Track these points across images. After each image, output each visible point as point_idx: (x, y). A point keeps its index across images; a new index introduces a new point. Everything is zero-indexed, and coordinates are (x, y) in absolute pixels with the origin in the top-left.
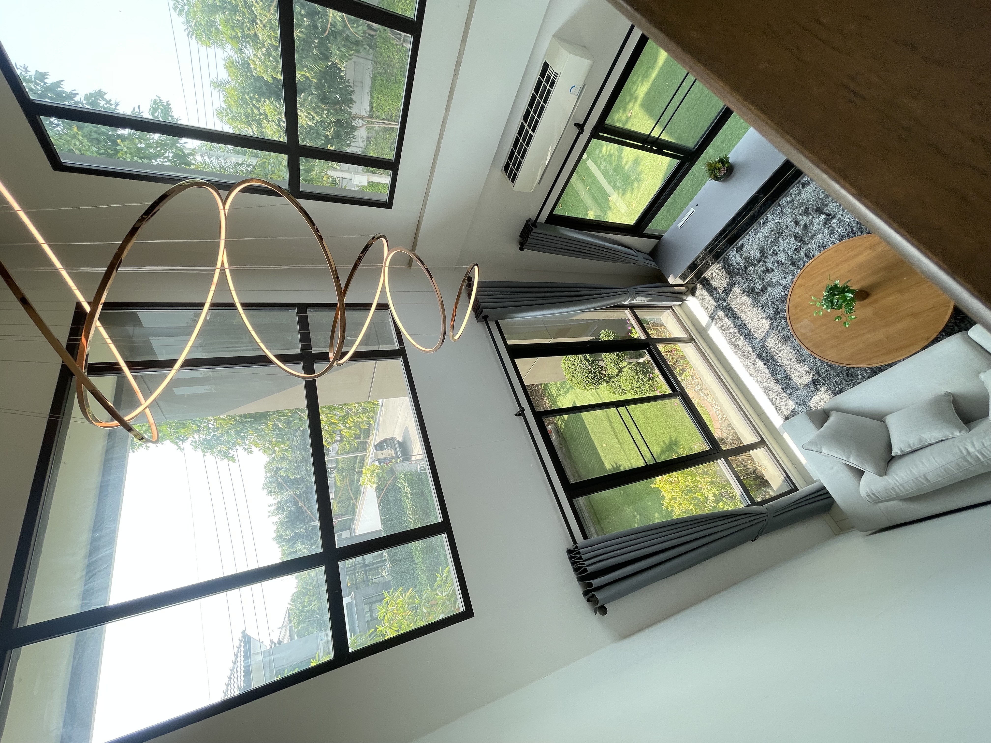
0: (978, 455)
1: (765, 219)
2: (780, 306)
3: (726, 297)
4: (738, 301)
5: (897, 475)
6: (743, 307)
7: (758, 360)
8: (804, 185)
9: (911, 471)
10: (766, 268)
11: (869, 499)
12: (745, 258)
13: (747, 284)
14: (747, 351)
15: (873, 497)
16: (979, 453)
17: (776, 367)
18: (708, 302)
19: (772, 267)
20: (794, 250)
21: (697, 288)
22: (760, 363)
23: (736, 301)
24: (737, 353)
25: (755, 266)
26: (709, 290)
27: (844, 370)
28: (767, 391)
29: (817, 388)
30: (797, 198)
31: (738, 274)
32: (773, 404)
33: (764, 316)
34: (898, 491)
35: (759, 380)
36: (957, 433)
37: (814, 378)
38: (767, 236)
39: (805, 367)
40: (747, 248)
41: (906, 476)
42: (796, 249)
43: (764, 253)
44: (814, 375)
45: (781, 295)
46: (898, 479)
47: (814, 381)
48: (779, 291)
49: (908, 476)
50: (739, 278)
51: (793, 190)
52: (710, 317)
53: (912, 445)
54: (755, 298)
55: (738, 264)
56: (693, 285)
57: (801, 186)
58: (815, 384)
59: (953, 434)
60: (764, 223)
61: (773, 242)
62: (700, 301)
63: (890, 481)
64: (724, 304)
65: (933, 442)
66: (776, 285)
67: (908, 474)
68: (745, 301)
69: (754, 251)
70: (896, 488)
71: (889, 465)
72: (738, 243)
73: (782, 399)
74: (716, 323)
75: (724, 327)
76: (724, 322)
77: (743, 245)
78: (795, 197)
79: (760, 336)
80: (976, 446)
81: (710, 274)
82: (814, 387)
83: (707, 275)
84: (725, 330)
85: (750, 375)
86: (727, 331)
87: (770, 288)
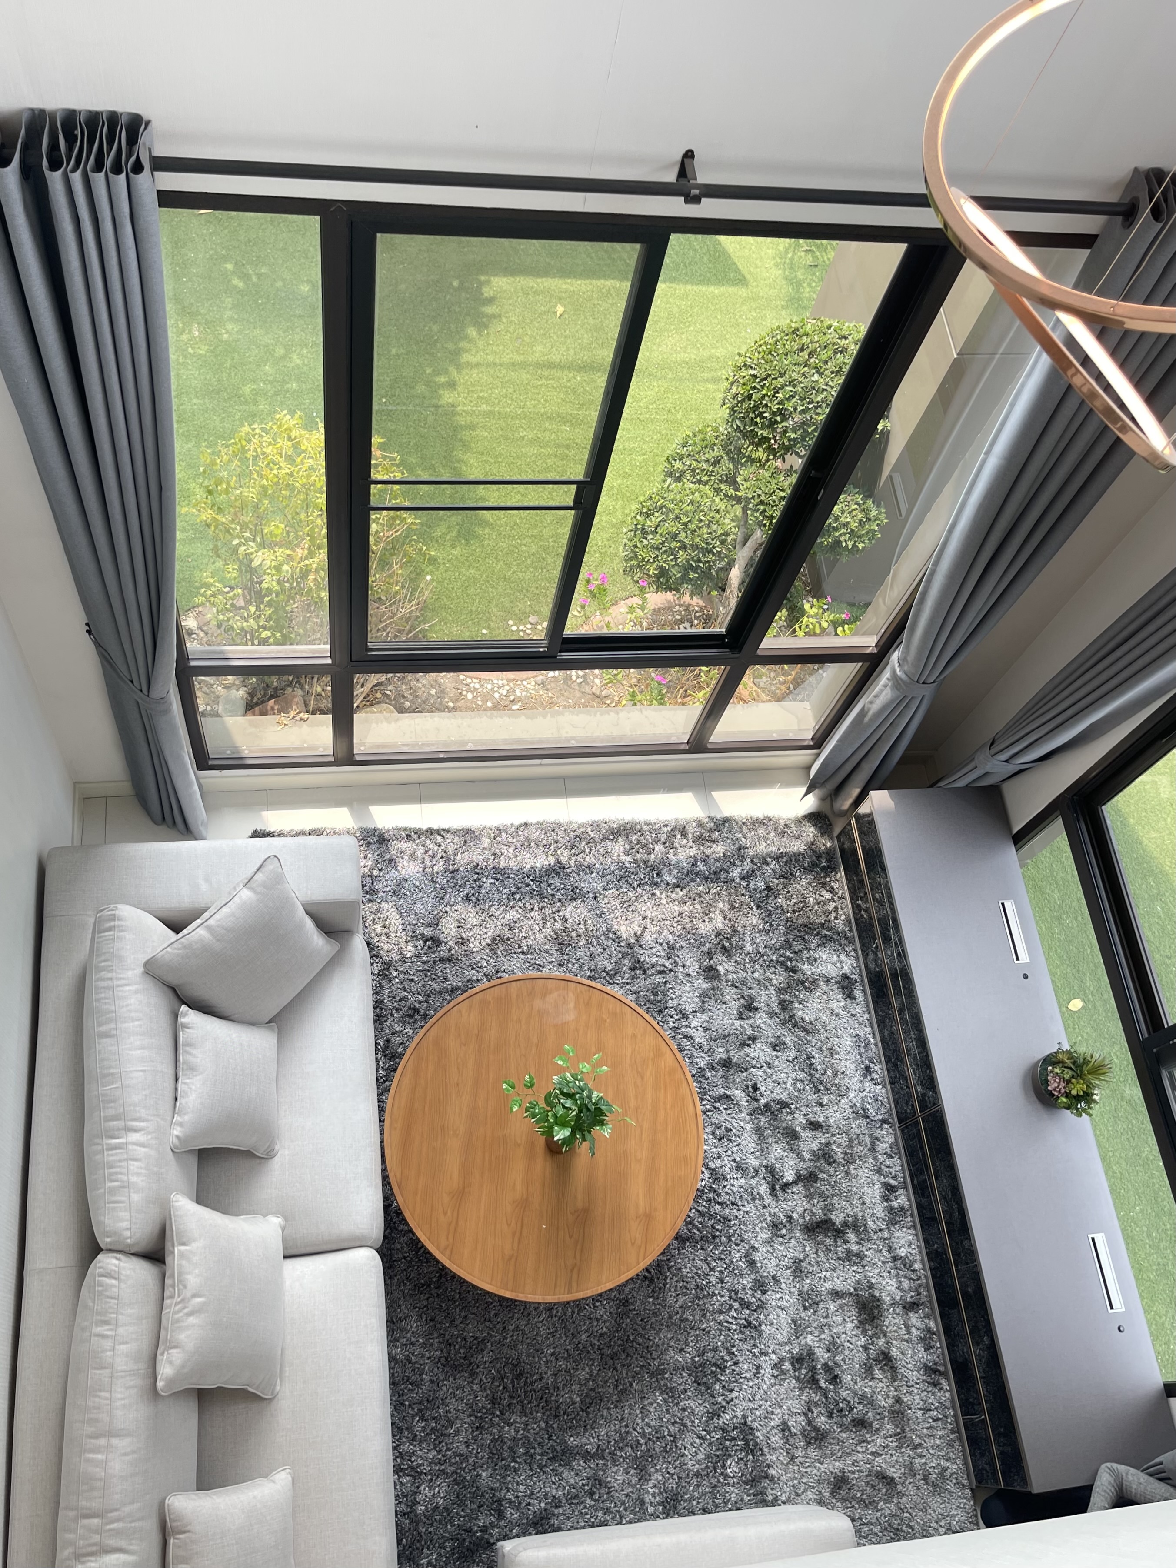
0: (117, 1141)
1: (875, 1076)
2: (649, 981)
3: (752, 886)
4: (721, 905)
5: (137, 992)
6: (698, 906)
7: (552, 860)
8: (889, 1189)
9: (133, 1020)
10: (757, 1009)
11: (105, 913)
12: (814, 982)
13: (749, 948)
14: (588, 850)
15: (108, 925)
16: (120, 1143)
17: (513, 889)
18: (766, 839)
19: (752, 1021)
20: (756, 1084)
21: (822, 834)
22: (541, 861)
23: (724, 901)
24: (596, 825)
25: (779, 990)
26: (797, 861)
27: (427, 1009)
28: (468, 835)
29: (418, 940)
30: (871, 1160)
31: (787, 945)
32: (430, 832)
33: (648, 938)
34: (104, 974)
35: (504, 834)
36: (177, 1131)
37: (443, 947)
38: (832, 1055)
39: (477, 943)
40: (837, 1001)
41: (127, 1005)
42: (755, 1088)
43: (795, 1025)
44: (450, 950)
45: (672, 999)
46: (127, 988)
47: (436, 941)
48: (685, 999)
49: (125, 1009)
50: (776, 939)
51: (896, 1165)
52: (726, 820)
53: (187, 1048)
54: (702, 944)
55: (813, 961)
56: (837, 830)
57: (893, 1182)
58: (428, 940)
59: (181, 1124)
60: (867, 1068)
61: (808, 1058)
62: (782, 822)
63: (130, 974)
64: (736, 873)
65: (179, 1085)
66: (704, 1002)
67: (130, 1011)
68: (710, 920)
69: (820, 1010)
70: (110, 975)
71: (166, 988)
72: (864, 991)
73: (433, 856)
74: (700, 824)
75: (678, 837)
76: (691, 844)
77: (851, 996)
78: (875, 1158)
79: (606, 900)
80: (135, 1147)
81: (836, 885)
82: (423, 935)
83: (840, 881)
84: (671, 834)
85: (526, 824)
86: (663, 838)
87: (705, 986)
